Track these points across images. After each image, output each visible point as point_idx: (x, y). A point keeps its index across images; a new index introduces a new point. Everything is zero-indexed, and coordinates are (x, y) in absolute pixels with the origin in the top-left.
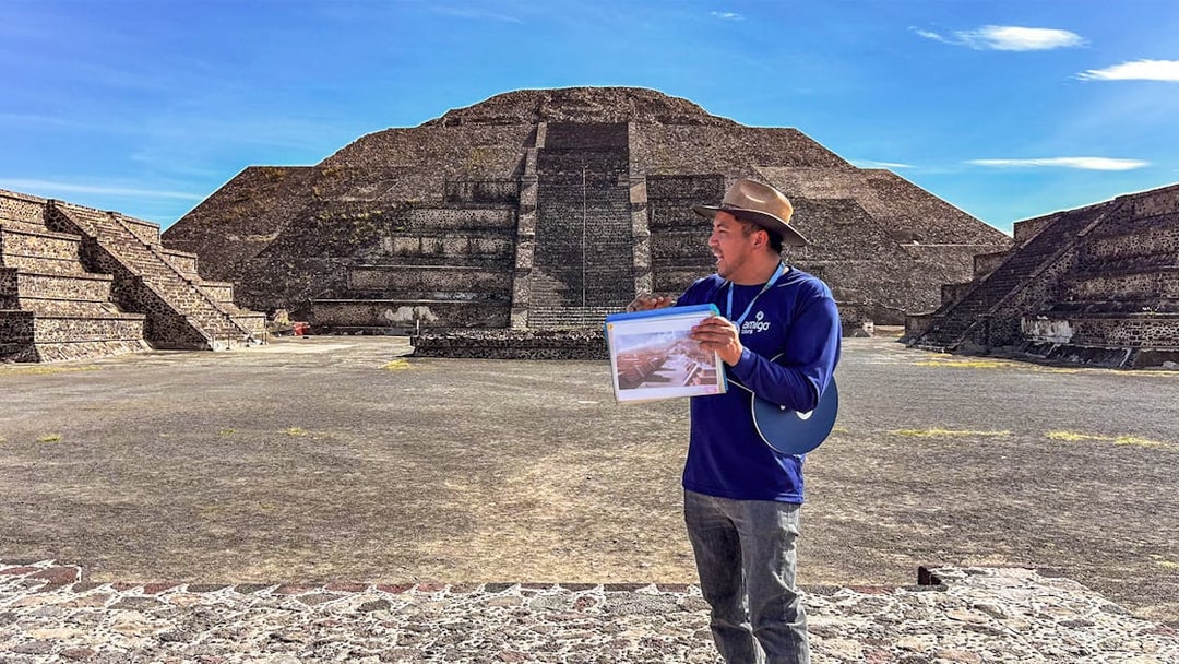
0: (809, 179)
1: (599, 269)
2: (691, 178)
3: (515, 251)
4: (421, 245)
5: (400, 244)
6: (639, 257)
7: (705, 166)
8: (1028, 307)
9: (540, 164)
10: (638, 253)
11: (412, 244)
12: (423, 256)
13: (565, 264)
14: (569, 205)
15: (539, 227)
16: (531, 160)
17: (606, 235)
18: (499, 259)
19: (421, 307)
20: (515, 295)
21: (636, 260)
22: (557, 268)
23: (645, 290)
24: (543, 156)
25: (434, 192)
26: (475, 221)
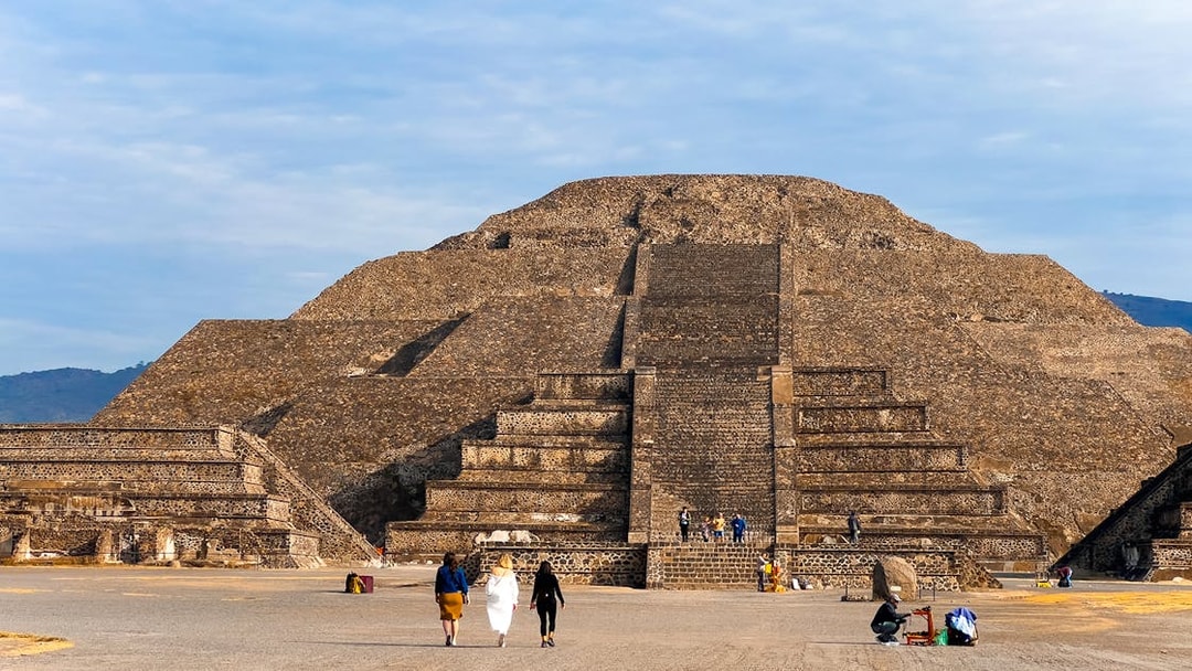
0: (1056, 343)
1: (733, 486)
2: (849, 371)
3: (629, 463)
4: (512, 455)
5: (487, 454)
6: (783, 473)
7: (892, 327)
8: (1129, 535)
9: (646, 323)
10: (781, 467)
11: (501, 455)
12: (515, 469)
13: (692, 480)
14: (696, 404)
15: (660, 436)
16: (632, 317)
17: (741, 444)
18: (609, 473)
19: (518, 532)
20: (631, 516)
21: (778, 476)
22: (681, 484)
23: (788, 512)
24: (648, 309)
25: (489, 364)
26: (577, 424)
